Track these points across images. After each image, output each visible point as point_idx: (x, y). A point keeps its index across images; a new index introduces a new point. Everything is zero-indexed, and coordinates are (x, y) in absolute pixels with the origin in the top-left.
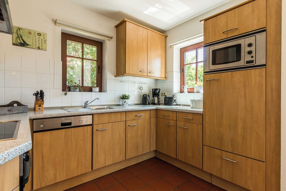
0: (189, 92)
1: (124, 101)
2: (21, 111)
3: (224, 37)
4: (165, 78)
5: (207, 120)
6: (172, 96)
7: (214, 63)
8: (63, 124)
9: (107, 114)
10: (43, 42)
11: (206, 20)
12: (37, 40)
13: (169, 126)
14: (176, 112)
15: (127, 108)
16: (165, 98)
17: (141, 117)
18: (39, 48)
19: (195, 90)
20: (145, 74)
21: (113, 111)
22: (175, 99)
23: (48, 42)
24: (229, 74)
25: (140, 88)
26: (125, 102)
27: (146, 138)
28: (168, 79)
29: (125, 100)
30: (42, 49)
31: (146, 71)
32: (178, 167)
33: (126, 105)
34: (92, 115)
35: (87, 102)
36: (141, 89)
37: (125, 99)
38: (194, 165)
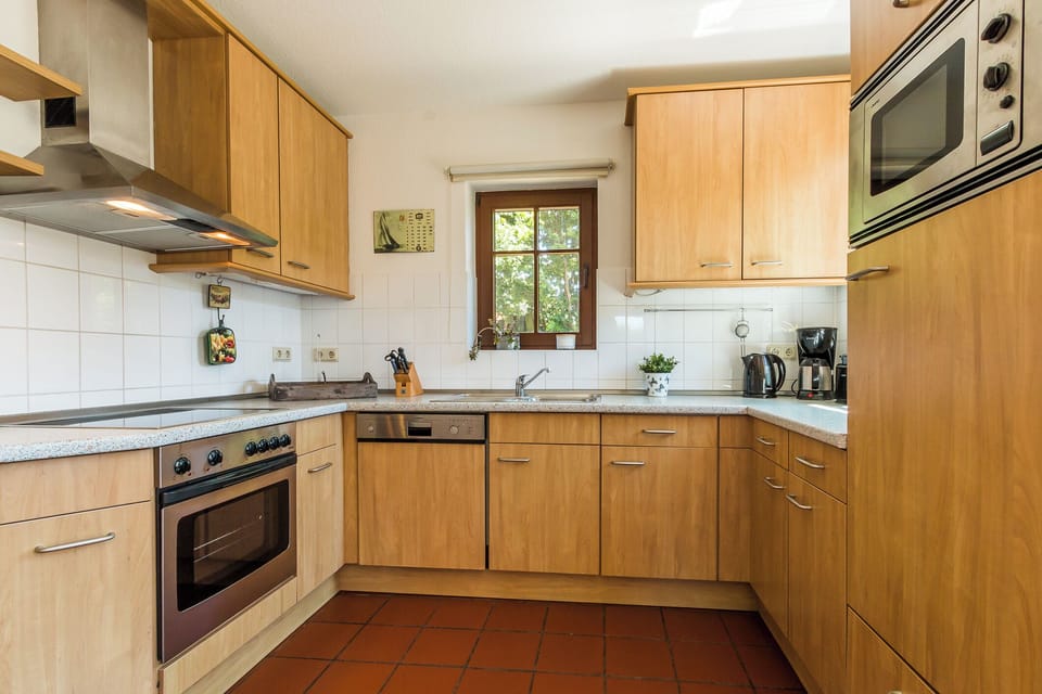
1: (650, 380)
2: (363, 394)
5: (857, 479)
8: (412, 431)
9: (531, 417)
10: (427, 232)
12: (416, 229)
14: (788, 431)
15: (661, 402)
17: (668, 441)
18: (419, 249)
20: (733, 272)
21: (548, 410)
23: (436, 230)
25: (738, 331)
26: (654, 382)
27: (694, 522)
29: (652, 375)
30: (425, 250)
31: (734, 261)
32: (802, 680)
33: (657, 394)
34: (486, 415)
35: (522, 378)
36: (743, 331)
37: (653, 372)
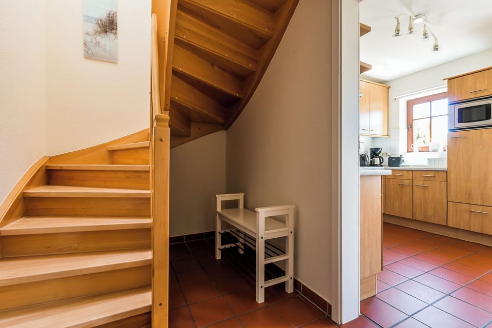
0: (420, 151)
3: (472, 96)
4: (388, 135)
5: (452, 176)
6: (399, 156)
7: (460, 121)
11: (450, 79)
13: (402, 186)
14: (413, 171)
16: (389, 158)
19: (430, 149)
22: (403, 159)
24: (478, 131)
28: (391, 137)
38: (437, 223)
